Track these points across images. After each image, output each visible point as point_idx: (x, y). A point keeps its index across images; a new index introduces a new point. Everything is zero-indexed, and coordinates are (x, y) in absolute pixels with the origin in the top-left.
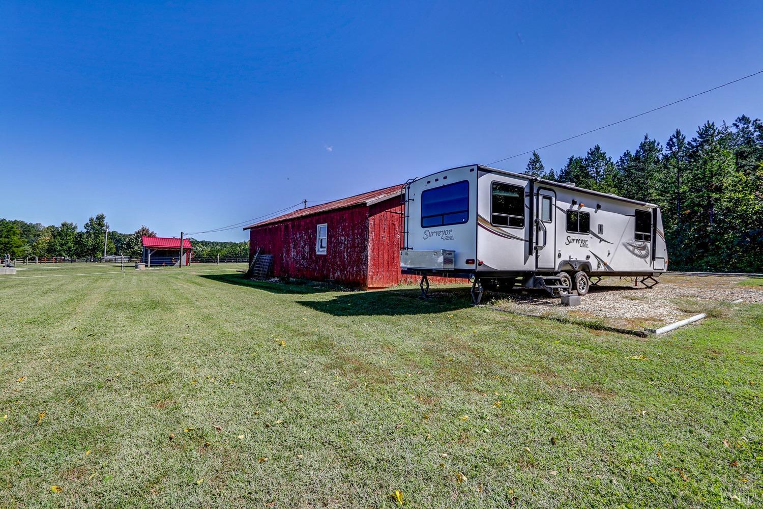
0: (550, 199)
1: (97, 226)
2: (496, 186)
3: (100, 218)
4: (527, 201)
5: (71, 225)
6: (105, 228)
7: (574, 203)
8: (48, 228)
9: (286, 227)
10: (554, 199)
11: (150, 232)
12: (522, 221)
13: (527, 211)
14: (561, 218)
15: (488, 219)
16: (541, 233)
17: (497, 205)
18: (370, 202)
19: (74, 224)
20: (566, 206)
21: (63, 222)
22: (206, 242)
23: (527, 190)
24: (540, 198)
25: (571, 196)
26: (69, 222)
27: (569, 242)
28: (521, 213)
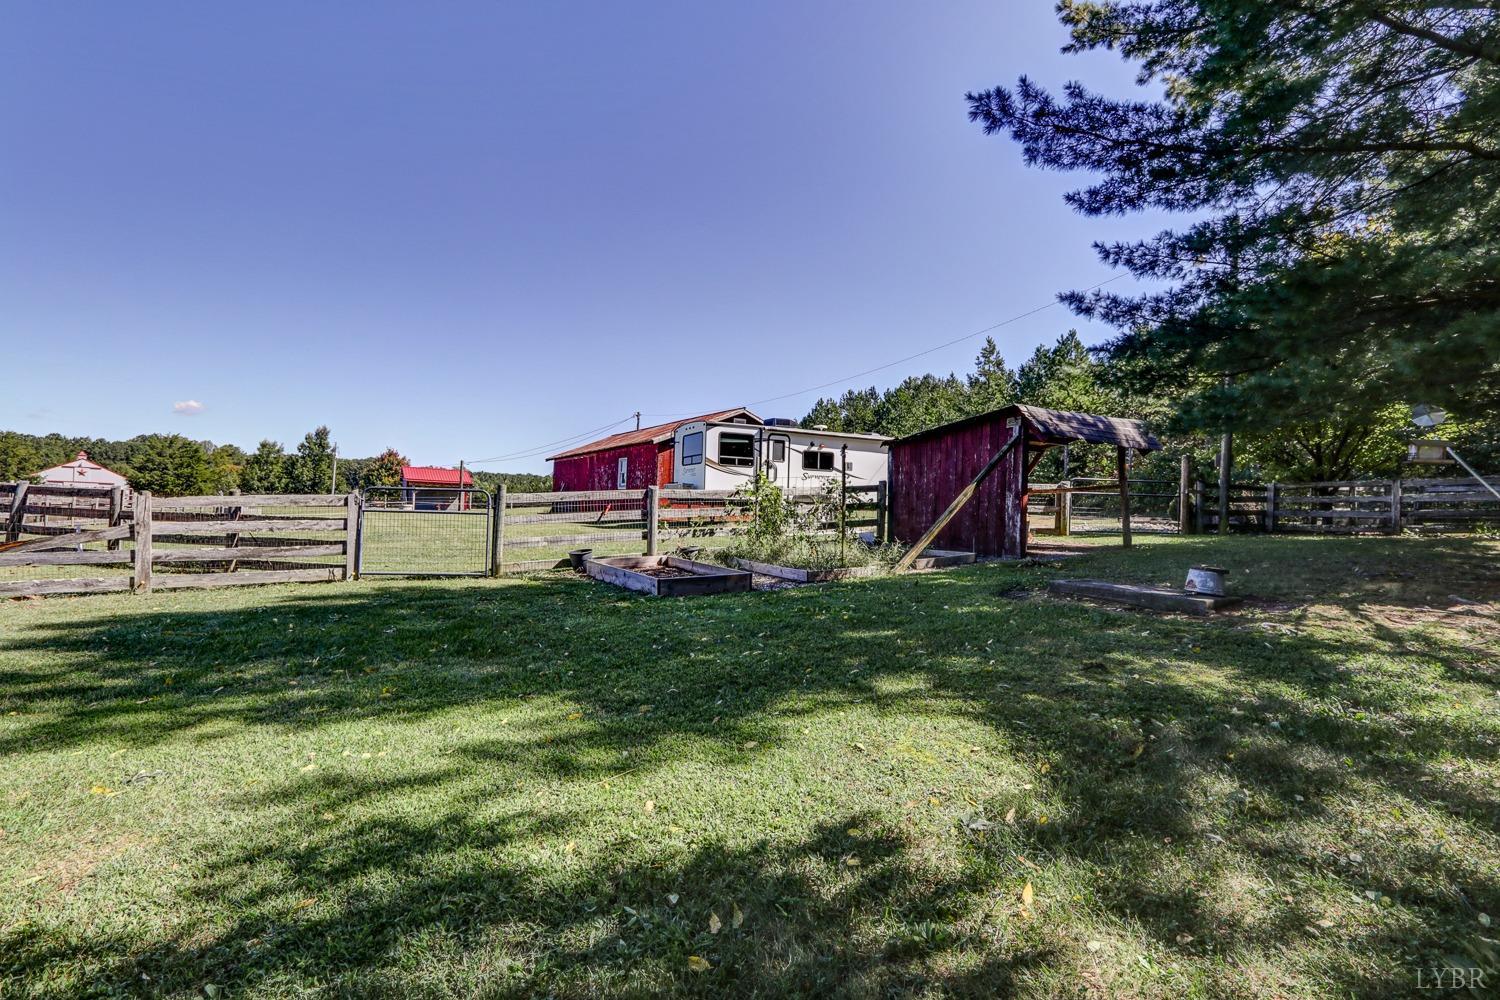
0: (783, 442)
1: (318, 447)
2: (723, 435)
3: (322, 435)
4: (757, 445)
5: (274, 445)
6: (329, 451)
7: (812, 445)
8: (222, 449)
9: (592, 459)
10: (787, 444)
11: (400, 457)
12: (752, 462)
13: (756, 453)
14: (797, 459)
15: (716, 460)
16: (771, 471)
17: (725, 449)
18: (656, 440)
19: (279, 444)
20: (804, 448)
21: (262, 440)
22: (486, 474)
23: (757, 437)
24: (771, 443)
25: (809, 440)
26: (271, 441)
27: (805, 478)
28: (752, 455)
